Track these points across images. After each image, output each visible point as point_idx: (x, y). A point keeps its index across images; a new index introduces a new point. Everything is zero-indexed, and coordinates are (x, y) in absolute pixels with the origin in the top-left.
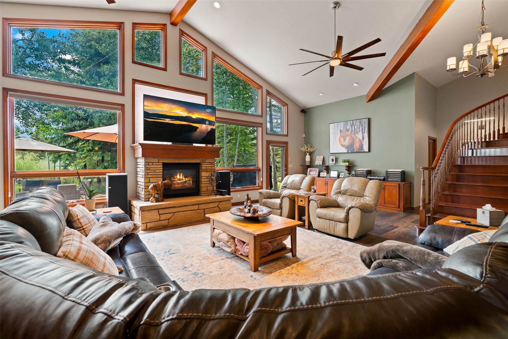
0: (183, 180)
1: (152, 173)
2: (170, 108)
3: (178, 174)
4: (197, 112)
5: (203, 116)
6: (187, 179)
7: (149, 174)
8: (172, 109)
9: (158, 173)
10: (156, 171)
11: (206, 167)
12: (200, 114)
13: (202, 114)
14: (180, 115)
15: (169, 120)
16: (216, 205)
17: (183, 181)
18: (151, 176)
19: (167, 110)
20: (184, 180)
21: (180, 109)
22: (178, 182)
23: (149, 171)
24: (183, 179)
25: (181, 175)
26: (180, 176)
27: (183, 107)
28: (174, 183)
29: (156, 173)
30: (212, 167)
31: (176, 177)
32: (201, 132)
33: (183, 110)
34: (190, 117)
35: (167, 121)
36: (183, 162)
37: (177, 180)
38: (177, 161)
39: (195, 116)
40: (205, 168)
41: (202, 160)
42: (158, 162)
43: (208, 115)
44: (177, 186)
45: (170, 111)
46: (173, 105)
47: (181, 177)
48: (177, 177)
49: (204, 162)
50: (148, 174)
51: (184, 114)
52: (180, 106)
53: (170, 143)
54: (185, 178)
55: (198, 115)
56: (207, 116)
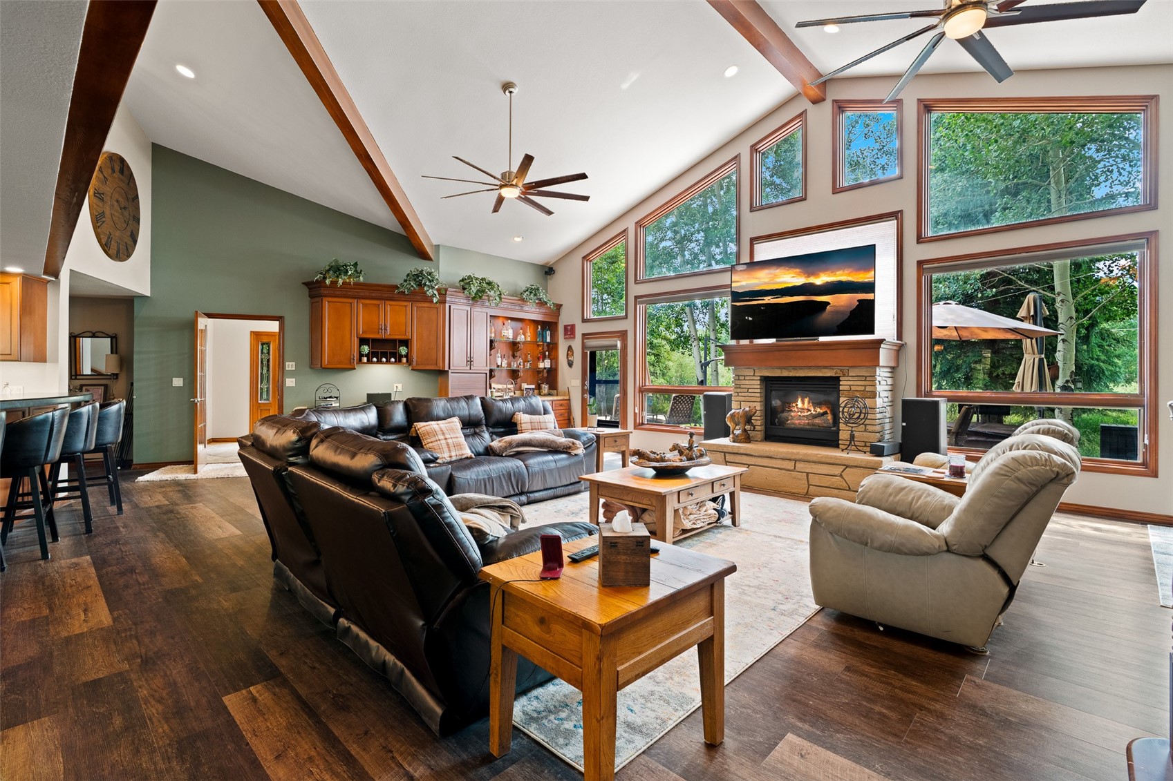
0: (810, 411)
1: (743, 394)
2: (772, 276)
3: (800, 400)
4: (824, 270)
5: (842, 275)
6: (818, 410)
7: (740, 394)
8: (776, 276)
9: (753, 394)
10: (750, 391)
11: (850, 386)
12: (833, 272)
13: (838, 273)
14: (790, 285)
15: (769, 298)
16: (838, 470)
17: (809, 413)
18: (743, 399)
19: (767, 280)
20: (812, 412)
21: (790, 273)
22: (799, 414)
23: (739, 390)
24: (810, 408)
25: (806, 400)
26: (803, 403)
27: (796, 268)
28: (791, 416)
29: (750, 394)
30: (865, 386)
31: (794, 405)
32: (837, 312)
33: (795, 273)
34: (812, 285)
35: (768, 300)
36: (797, 375)
37: (796, 409)
38: (785, 374)
39: (821, 280)
40: (847, 388)
41: (839, 371)
42: (754, 375)
43: (852, 272)
44: (797, 422)
45: (772, 282)
46: (777, 269)
47: (806, 406)
48: (797, 405)
49: (844, 375)
50: (738, 396)
51: (798, 281)
52: (791, 267)
53: (772, 341)
54: (814, 408)
55: (829, 276)
56: (849, 275)
